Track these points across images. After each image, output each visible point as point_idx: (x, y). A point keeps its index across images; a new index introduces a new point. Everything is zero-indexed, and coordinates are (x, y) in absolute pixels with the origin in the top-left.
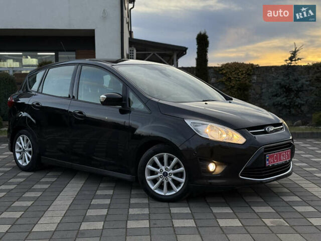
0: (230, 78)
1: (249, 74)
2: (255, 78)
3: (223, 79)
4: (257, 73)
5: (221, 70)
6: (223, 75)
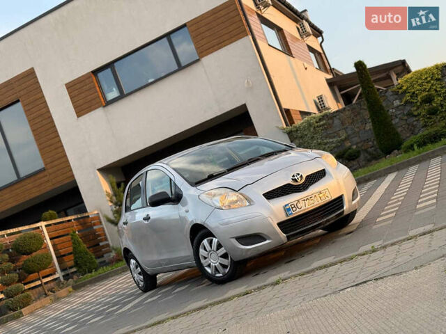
0: (414, 93)
3: (407, 97)
5: (401, 88)
6: (405, 92)
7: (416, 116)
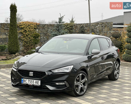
0: (26, 30)
1: (35, 29)
2: (37, 30)
3: (22, 31)
4: (38, 28)
5: (21, 26)
6: (22, 28)
7: (21, 40)
